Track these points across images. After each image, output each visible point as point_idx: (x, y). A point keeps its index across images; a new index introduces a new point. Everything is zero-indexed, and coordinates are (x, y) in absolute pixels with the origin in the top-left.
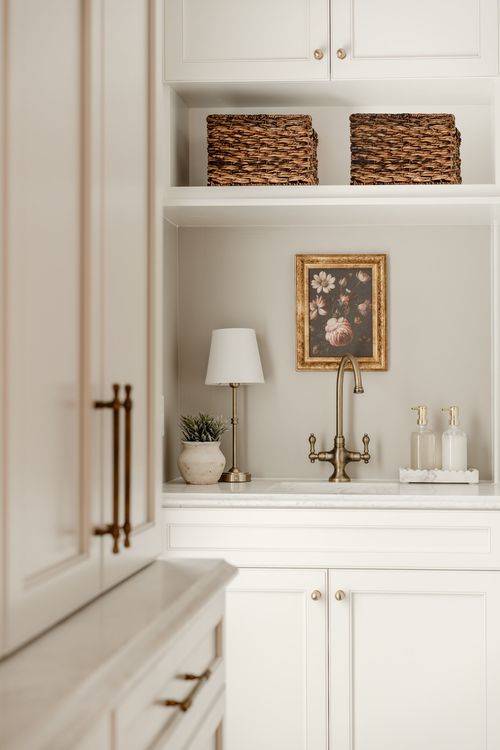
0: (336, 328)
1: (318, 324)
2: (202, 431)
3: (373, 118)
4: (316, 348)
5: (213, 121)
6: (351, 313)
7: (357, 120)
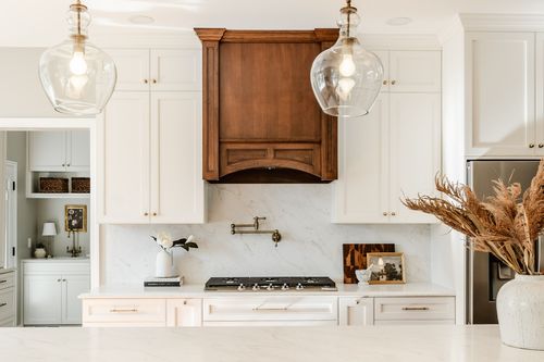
0: (74, 222)
1: (70, 221)
2: (41, 246)
3: (77, 179)
4: (70, 227)
5: (41, 179)
6: (77, 219)
7: (73, 179)
